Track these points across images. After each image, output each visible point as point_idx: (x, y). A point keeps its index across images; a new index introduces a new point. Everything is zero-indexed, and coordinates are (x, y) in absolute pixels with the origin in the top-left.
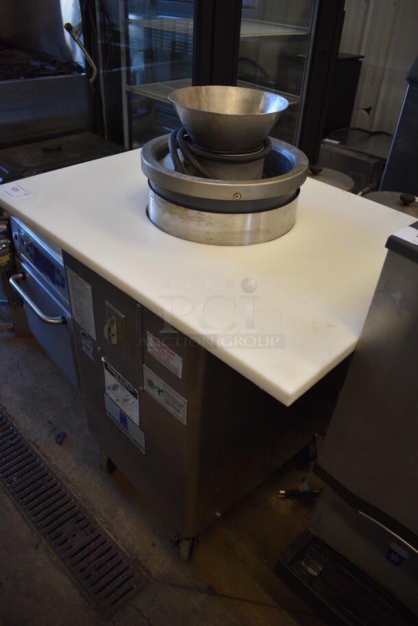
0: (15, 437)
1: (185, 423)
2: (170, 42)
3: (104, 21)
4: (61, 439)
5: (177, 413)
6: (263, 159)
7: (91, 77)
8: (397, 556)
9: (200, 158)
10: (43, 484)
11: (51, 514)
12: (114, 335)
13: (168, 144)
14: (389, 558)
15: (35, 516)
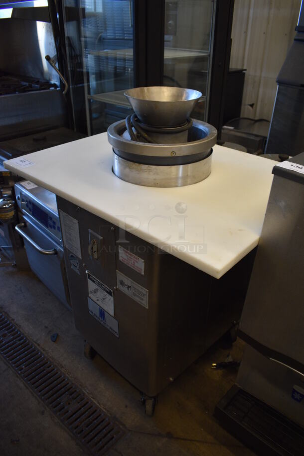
0: (22, 338)
1: (147, 307)
2: (113, 67)
3: (72, 54)
4: (55, 338)
5: (141, 301)
6: (187, 131)
7: (64, 90)
8: (299, 395)
9: (146, 131)
10: (45, 370)
11: (52, 389)
12: (95, 252)
13: (125, 125)
14: (293, 397)
15: (40, 392)
